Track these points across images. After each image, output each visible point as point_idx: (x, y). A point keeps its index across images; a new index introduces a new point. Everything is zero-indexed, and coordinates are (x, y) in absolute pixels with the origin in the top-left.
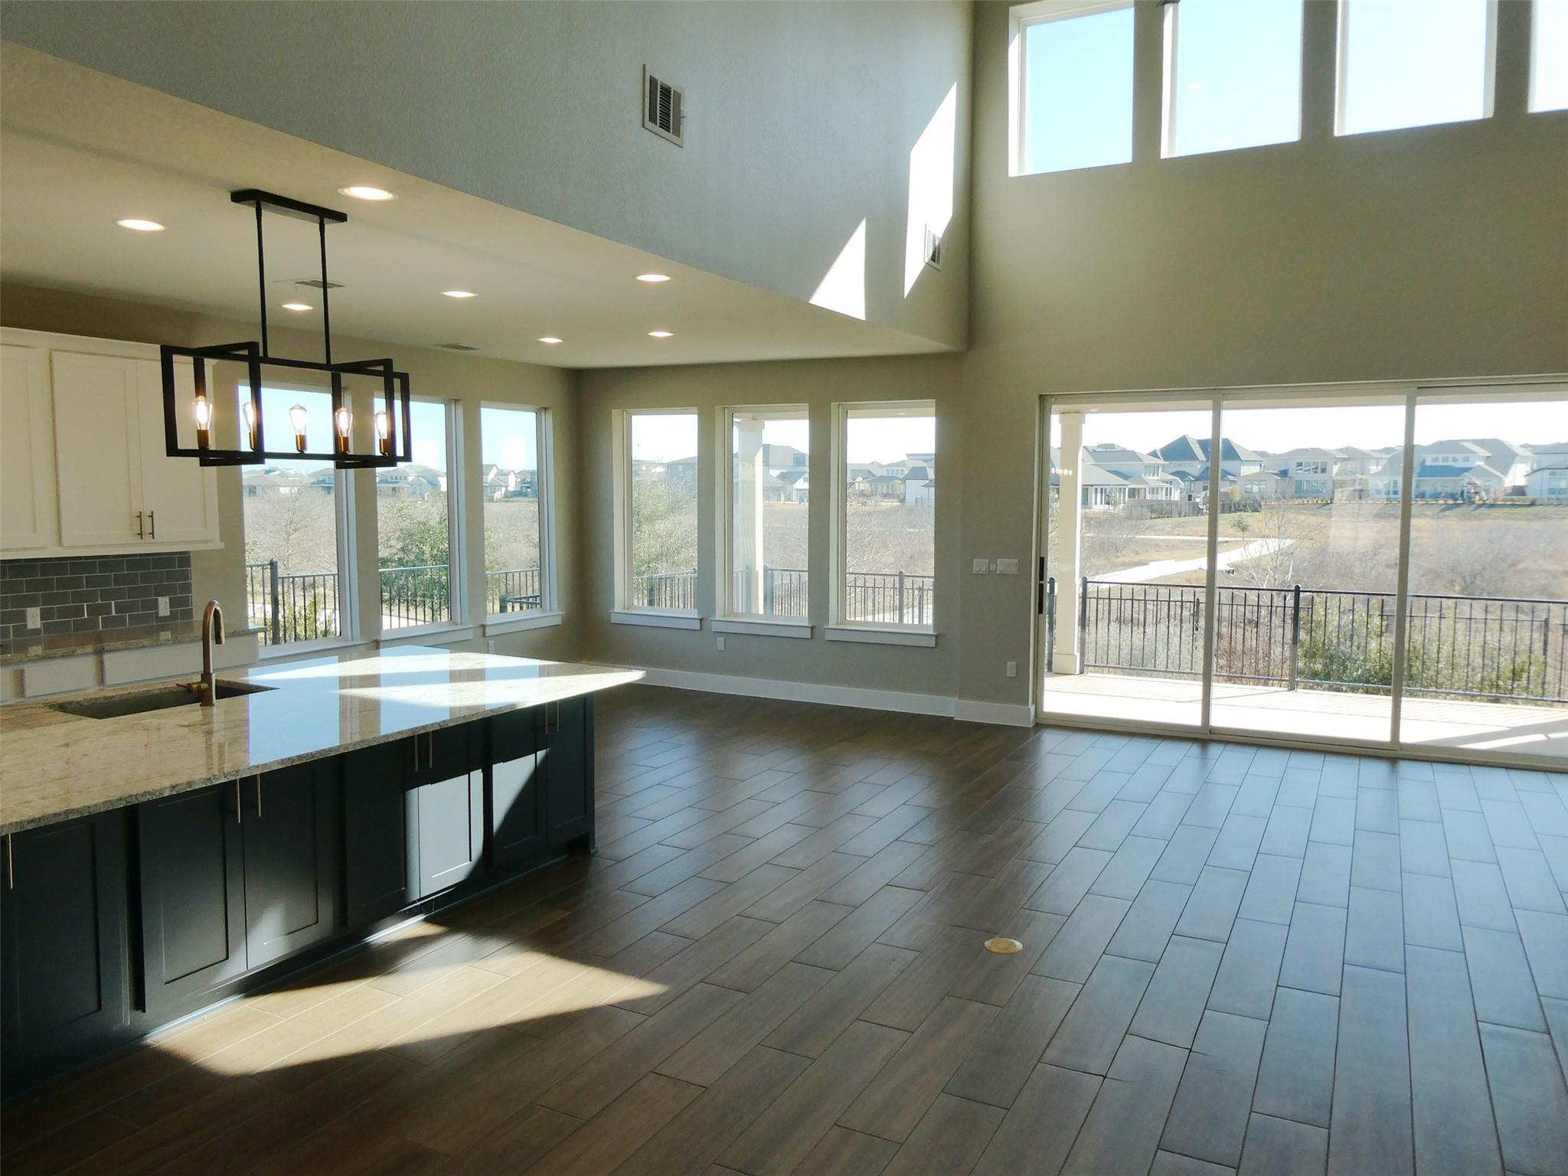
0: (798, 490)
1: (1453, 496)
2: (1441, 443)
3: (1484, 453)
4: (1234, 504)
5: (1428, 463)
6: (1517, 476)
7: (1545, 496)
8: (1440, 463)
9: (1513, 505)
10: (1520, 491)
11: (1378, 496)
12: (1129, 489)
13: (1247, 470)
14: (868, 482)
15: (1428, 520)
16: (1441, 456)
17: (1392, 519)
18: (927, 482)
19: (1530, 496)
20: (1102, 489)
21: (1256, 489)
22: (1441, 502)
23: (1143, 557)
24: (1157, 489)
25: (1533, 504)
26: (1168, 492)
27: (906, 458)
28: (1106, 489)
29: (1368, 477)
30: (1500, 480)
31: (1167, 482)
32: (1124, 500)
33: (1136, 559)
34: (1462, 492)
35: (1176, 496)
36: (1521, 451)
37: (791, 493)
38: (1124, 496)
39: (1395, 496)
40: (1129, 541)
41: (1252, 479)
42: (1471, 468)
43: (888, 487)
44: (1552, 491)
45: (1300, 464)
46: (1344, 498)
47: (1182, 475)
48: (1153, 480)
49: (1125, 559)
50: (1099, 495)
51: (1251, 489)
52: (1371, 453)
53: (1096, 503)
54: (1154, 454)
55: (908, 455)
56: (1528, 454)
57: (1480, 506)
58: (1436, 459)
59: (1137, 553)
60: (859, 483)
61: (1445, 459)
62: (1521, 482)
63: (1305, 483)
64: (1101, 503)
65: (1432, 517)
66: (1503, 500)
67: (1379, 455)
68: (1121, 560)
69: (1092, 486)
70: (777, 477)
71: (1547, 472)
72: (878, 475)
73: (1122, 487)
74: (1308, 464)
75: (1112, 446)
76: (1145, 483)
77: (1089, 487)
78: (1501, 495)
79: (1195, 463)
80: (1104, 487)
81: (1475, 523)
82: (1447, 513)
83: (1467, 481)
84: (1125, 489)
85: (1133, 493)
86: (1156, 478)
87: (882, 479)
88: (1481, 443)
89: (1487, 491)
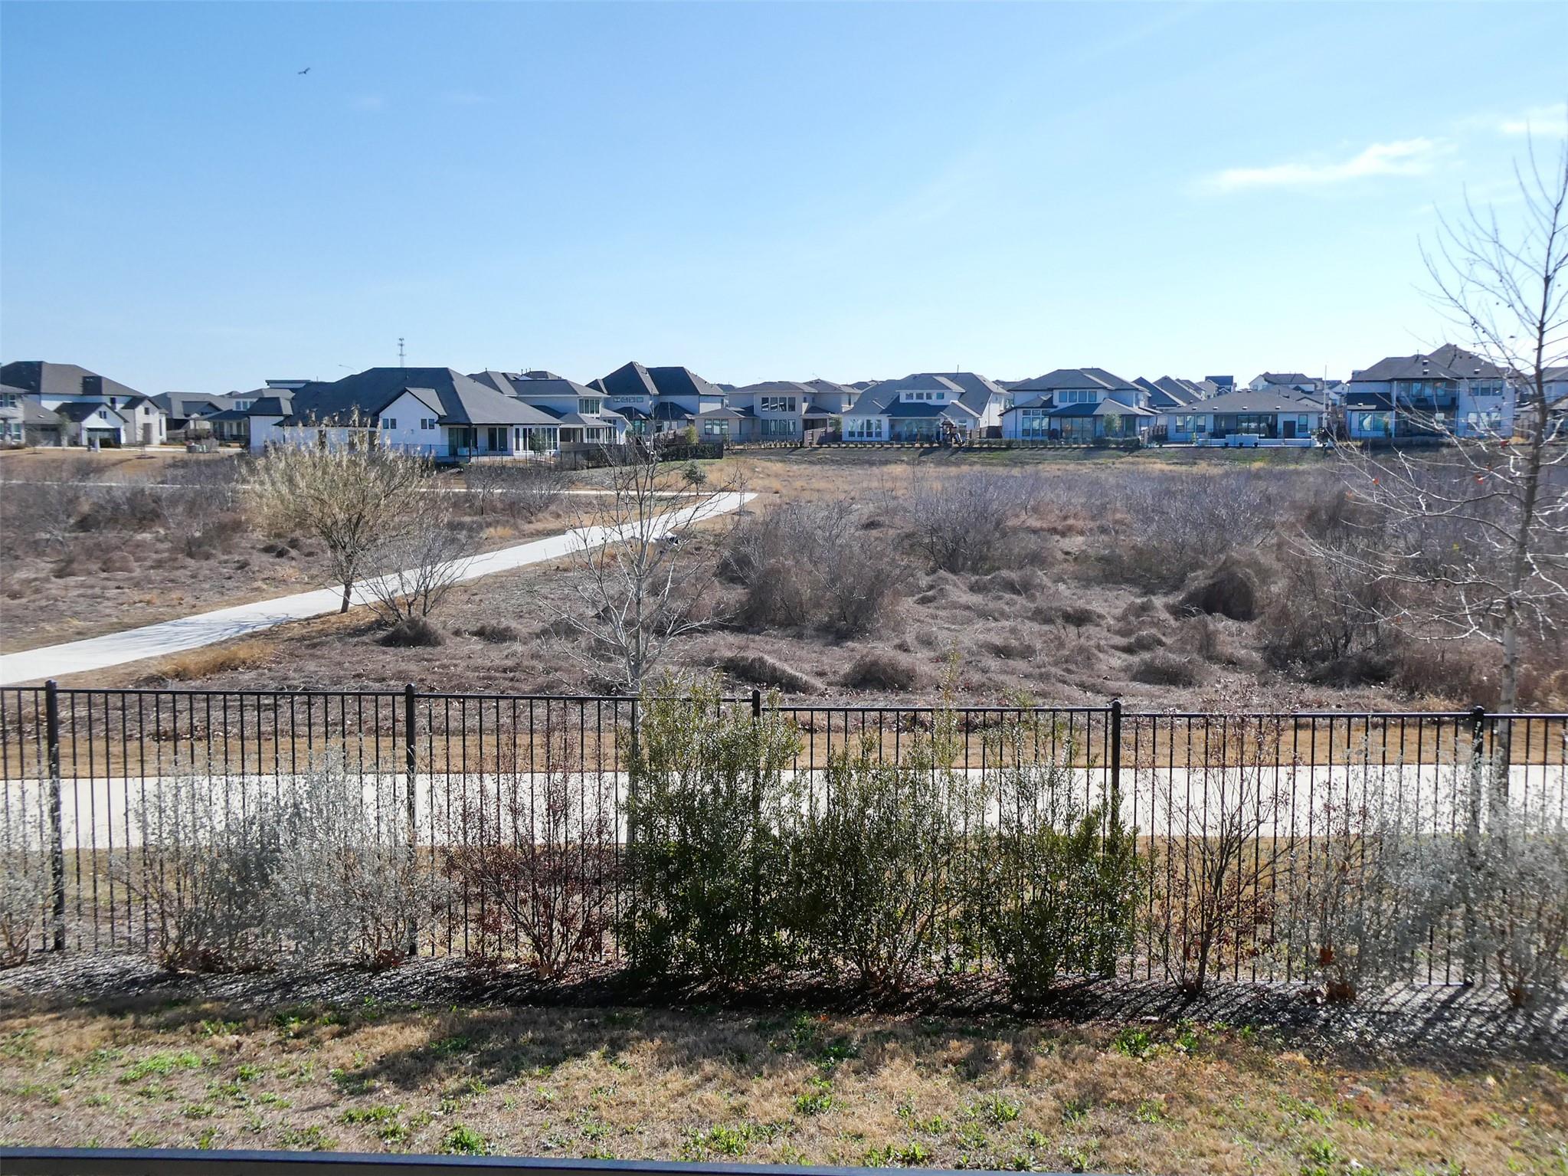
0: (90, 430)
1: (928, 439)
2: (915, 377)
3: (958, 389)
4: (691, 449)
5: (903, 400)
6: (992, 416)
7: (1020, 438)
8: (915, 400)
9: (990, 449)
10: (994, 432)
11: (851, 439)
12: (562, 430)
13: (705, 408)
14: (208, 419)
15: (904, 466)
16: (915, 392)
17: (866, 466)
18: (282, 418)
19: (1006, 438)
20: (525, 430)
21: (717, 430)
22: (917, 445)
23: (564, 522)
24: (598, 430)
25: (1009, 447)
26: (612, 432)
27: (265, 386)
28: (530, 430)
29: (841, 416)
30: (976, 420)
31: (610, 422)
32: (555, 444)
33: (553, 524)
34: (938, 433)
35: (622, 439)
36: (994, 388)
37: (78, 435)
38: (555, 439)
39: (869, 439)
40: (552, 499)
41: (711, 417)
42: (946, 406)
43: (239, 425)
44: (1026, 432)
45: (765, 400)
46: (815, 442)
47: (630, 413)
48: (590, 419)
49: (539, 526)
50: (521, 440)
51: (712, 429)
52: (843, 389)
53: (518, 448)
54: (594, 385)
55: (268, 382)
56: (1001, 390)
57: (957, 450)
58: (910, 396)
59: (558, 516)
60: (195, 420)
61: (920, 396)
62: (996, 422)
63: (773, 423)
64: (525, 448)
65: (908, 463)
66: (980, 443)
67: (851, 390)
68: (532, 527)
69: (512, 425)
70: (55, 411)
71: (1020, 412)
72: (224, 409)
73: (552, 427)
74: (774, 400)
75: (544, 374)
76: (583, 422)
77: (508, 427)
78: (976, 437)
79: (646, 397)
80: (528, 427)
81: (953, 471)
82: (923, 458)
83: (942, 421)
84: (555, 430)
85: (566, 435)
86: (595, 415)
87: (230, 415)
88: (955, 377)
89: (963, 433)
